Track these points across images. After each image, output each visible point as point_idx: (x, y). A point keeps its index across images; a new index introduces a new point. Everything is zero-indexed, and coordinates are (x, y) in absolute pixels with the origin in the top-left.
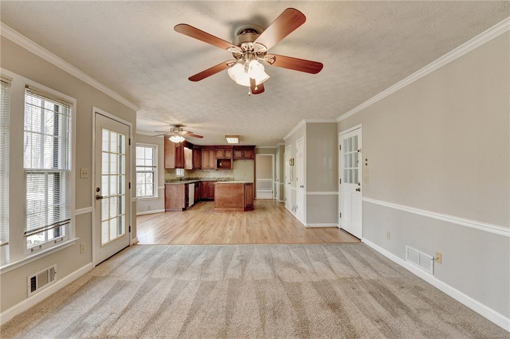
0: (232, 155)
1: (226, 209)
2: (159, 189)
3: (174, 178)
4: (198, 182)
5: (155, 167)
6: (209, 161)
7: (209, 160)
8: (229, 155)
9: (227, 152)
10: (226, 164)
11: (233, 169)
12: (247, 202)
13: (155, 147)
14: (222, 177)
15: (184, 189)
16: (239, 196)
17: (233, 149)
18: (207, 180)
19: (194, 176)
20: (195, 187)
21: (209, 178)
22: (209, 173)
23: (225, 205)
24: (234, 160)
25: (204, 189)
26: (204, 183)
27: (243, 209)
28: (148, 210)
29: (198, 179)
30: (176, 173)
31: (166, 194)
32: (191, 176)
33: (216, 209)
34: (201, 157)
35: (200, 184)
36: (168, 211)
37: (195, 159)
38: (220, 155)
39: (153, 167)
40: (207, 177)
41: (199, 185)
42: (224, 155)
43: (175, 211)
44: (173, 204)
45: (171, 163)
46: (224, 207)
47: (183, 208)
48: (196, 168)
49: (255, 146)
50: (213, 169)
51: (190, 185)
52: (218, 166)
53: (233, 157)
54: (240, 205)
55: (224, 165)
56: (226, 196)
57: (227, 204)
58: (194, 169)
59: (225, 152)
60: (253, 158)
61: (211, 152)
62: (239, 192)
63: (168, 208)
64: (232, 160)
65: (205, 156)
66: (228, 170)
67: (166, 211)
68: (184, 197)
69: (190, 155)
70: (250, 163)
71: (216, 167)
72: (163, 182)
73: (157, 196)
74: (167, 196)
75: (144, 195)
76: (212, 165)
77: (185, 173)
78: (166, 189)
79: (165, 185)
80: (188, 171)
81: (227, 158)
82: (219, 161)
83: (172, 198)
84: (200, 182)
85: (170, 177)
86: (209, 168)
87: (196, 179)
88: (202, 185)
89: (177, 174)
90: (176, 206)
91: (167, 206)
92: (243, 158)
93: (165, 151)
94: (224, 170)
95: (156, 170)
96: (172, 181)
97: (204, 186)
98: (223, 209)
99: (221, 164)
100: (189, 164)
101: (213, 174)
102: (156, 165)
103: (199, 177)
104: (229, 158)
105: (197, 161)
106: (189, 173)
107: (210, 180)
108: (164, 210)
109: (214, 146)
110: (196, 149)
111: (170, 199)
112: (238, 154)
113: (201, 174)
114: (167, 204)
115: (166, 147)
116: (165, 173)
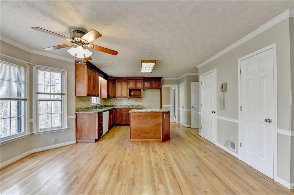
0: (142, 85)
1: (142, 140)
2: (68, 119)
3: (89, 106)
4: (113, 109)
5: (64, 94)
6: (122, 91)
7: (122, 89)
8: (139, 85)
9: (138, 82)
10: (137, 93)
11: (142, 97)
12: (165, 132)
13: (64, 72)
14: (133, 104)
15: (96, 118)
16: (157, 125)
17: (143, 80)
18: (121, 107)
19: (109, 103)
20: (109, 115)
21: (122, 105)
22: (122, 101)
23: (142, 135)
24: (144, 89)
25: (118, 115)
26: (118, 110)
27: (161, 139)
28: (55, 143)
29: (113, 106)
30: (91, 101)
31: (78, 124)
32: (106, 104)
33: (131, 140)
34: (115, 86)
35: (114, 110)
36: (80, 142)
37: (110, 89)
38: (132, 85)
39: (61, 94)
40: (120, 104)
41: (113, 112)
42: (136, 85)
43: (87, 142)
44: (85, 134)
45: (83, 90)
46: (140, 138)
47: (95, 139)
48: (111, 97)
49: (161, 78)
50: (126, 97)
51: (104, 113)
52: (130, 95)
53: (143, 87)
54: (158, 136)
55: (135, 94)
56: (142, 126)
57: (144, 135)
58: (109, 98)
59: (136, 82)
60: (159, 88)
61: (124, 82)
62: (157, 121)
63: (79, 139)
64: (142, 90)
65: (119, 86)
66: (138, 98)
67: (77, 142)
68: (97, 127)
69: (105, 86)
70: (157, 92)
71: (128, 97)
72: (74, 112)
73: (66, 127)
74: (78, 126)
75: (50, 127)
76: (124, 95)
77: (100, 101)
78: (78, 119)
79: (76, 113)
80: (104, 99)
81: (138, 88)
82: (131, 90)
83: (84, 128)
84: (114, 109)
85: (82, 105)
86: (122, 97)
87: (111, 106)
88: (116, 111)
89: (93, 102)
90: (88, 136)
91: (78, 137)
92: (151, 88)
93: (76, 78)
94: (134, 98)
95: (65, 97)
96: (86, 109)
97: (118, 113)
98: (140, 140)
99: (132, 94)
100: (105, 93)
101: (125, 102)
102: (65, 92)
103: (114, 104)
104: (140, 88)
105: (111, 90)
106: (105, 101)
107: (123, 107)
108: (75, 141)
109: (127, 77)
110: (110, 80)
111: (82, 129)
112: (147, 84)
113: (116, 102)
114: (78, 134)
115: (77, 73)
116: (76, 101)
